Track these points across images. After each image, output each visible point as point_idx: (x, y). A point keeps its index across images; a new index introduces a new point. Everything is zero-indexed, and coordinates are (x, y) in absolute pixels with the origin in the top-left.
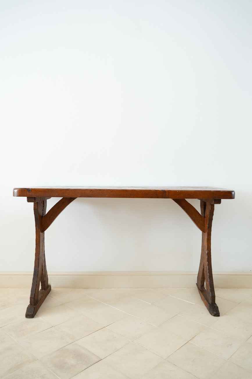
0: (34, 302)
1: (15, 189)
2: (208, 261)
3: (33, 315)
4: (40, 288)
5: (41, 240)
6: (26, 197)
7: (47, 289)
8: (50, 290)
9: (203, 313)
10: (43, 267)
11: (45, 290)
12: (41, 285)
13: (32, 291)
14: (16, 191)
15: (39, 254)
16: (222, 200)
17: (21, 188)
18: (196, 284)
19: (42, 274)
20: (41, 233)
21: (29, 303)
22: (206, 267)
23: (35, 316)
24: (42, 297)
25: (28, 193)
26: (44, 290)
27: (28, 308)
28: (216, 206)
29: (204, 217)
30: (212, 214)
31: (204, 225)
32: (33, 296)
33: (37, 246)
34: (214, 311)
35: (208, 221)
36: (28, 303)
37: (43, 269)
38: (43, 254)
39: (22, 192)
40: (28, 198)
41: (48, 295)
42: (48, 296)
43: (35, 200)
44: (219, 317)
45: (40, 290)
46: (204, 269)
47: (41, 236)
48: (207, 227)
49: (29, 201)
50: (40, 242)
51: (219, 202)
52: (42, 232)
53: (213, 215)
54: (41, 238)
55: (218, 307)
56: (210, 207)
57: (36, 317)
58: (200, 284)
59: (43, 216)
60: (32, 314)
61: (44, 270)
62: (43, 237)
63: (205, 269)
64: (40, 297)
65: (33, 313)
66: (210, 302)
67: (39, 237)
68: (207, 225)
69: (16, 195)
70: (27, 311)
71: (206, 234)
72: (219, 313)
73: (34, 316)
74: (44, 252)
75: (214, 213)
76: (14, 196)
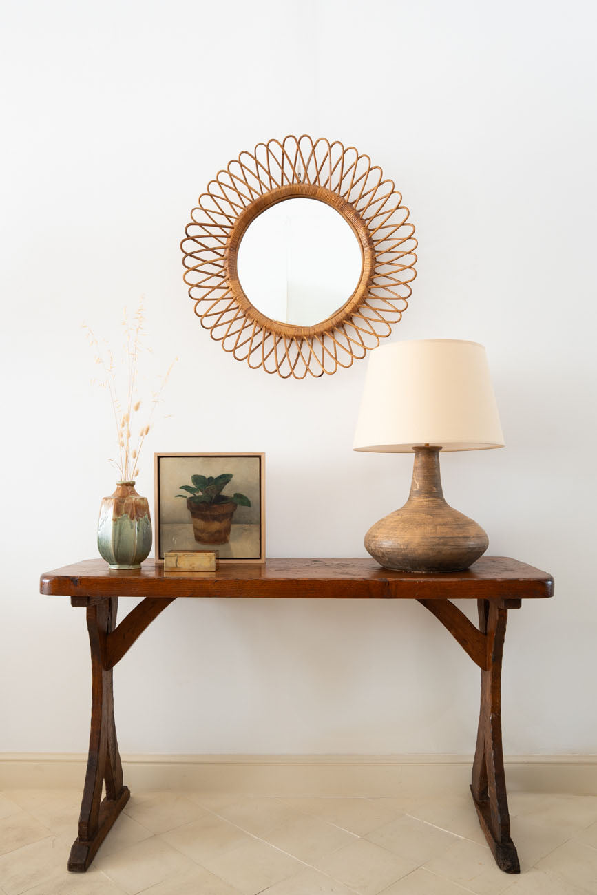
0: (88, 836)
1: (44, 577)
2: (493, 739)
3: (85, 864)
4: (104, 795)
5: (104, 689)
6: (69, 597)
7: (120, 795)
8: (128, 797)
9: (480, 864)
10: (110, 747)
11: (114, 800)
12: (107, 789)
13: (82, 808)
14: (47, 581)
15: (101, 721)
16: (524, 601)
17: (58, 577)
18: (471, 786)
19: (108, 763)
20: (104, 673)
21: (77, 836)
22: (490, 753)
23: (90, 867)
24: (107, 818)
25: (72, 587)
26: (112, 801)
27: (73, 847)
28: (511, 612)
29: (486, 634)
30: (501, 629)
31: (486, 652)
32: (86, 820)
33: (96, 701)
34: (508, 859)
35: (493, 645)
36: (75, 835)
37: (111, 753)
38: (110, 719)
39: (59, 585)
40: (72, 597)
41: (123, 810)
42: (122, 814)
43: (88, 602)
44: (517, 875)
45: (104, 799)
46: (484, 755)
47: (104, 679)
48: (491, 660)
49: (75, 603)
50: (102, 691)
51: (517, 605)
52: (107, 670)
53: (504, 631)
54: (104, 683)
55: (516, 850)
56: (497, 613)
57: (90, 871)
58: (477, 789)
59: (109, 631)
60: (83, 862)
61: (111, 756)
62: (109, 680)
63: (487, 756)
64: (102, 818)
65: (84, 860)
66: (499, 836)
67: (101, 682)
68: (491, 655)
69: (47, 593)
70: (72, 854)
71: (489, 674)
72: (519, 866)
73: (88, 867)
74: (113, 712)
75: (508, 627)
76: (42, 592)
